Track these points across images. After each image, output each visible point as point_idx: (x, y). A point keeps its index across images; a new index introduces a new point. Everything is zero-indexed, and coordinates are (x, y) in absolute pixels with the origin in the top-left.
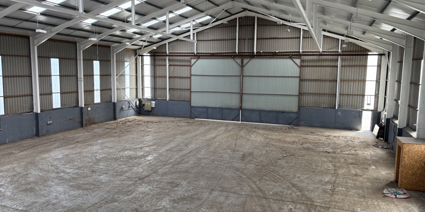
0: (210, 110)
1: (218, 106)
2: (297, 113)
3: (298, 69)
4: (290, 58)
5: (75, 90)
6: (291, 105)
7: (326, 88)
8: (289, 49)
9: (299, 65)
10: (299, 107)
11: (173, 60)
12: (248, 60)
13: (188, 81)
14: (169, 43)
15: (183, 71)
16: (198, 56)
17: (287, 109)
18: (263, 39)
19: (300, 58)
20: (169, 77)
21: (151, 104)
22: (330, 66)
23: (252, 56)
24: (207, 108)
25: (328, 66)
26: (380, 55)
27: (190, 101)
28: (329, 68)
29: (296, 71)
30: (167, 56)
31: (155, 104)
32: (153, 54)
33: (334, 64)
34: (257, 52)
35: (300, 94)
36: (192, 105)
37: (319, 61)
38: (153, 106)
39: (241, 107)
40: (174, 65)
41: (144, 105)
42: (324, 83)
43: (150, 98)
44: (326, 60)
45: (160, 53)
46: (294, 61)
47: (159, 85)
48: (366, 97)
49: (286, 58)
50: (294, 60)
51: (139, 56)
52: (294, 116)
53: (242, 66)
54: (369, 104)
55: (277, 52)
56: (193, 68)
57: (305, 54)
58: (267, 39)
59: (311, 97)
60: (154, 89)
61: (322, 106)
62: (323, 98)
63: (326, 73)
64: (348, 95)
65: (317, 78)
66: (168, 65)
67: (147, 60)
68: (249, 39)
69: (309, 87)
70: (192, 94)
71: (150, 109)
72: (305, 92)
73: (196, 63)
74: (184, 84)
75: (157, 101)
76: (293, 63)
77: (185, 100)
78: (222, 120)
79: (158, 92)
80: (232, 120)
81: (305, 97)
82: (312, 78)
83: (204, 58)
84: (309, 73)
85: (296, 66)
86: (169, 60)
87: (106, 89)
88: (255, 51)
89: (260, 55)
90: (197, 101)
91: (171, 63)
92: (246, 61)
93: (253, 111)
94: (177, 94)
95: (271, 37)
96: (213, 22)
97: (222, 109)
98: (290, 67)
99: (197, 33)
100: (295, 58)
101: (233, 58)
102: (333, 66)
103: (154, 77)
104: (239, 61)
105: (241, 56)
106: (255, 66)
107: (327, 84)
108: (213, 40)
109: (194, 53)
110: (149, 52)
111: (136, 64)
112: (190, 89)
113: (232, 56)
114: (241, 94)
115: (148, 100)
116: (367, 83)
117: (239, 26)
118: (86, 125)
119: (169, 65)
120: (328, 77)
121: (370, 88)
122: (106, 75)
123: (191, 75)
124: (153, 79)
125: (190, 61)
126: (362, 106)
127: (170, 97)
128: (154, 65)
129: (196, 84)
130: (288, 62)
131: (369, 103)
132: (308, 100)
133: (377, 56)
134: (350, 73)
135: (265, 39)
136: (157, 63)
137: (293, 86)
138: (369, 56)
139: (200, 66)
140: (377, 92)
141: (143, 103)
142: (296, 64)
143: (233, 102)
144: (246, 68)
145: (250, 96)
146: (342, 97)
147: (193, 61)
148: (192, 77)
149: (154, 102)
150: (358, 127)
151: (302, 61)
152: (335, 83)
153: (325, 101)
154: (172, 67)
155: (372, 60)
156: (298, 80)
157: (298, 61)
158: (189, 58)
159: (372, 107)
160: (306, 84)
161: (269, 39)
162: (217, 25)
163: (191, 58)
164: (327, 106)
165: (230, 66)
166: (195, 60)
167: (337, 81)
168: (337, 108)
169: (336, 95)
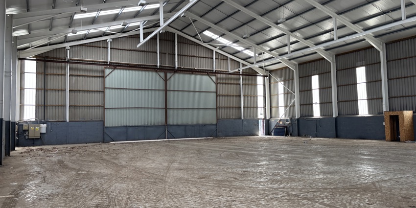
2: (216, 125)
4: (208, 75)
6: (210, 118)
10: (218, 119)
11: (75, 69)
12: (171, 74)
13: (100, 95)
16: (114, 66)
17: (208, 122)
19: (216, 76)
20: (70, 91)
21: (40, 128)
23: (174, 71)
24: (126, 127)
27: (103, 121)
28: (234, 85)
29: (213, 87)
30: (68, 62)
31: (47, 128)
32: (43, 60)
34: (178, 68)
35: (217, 108)
36: (107, 125)
38: (44, 131)
39: (167, 123)
40: (77, 76)
41: (27, 130)
42: (231, 98)
43: (34, 120)
45: (53, 58)
48: (259, 109)
49: (205, 75)
50: (211, 77)
52: (214, 128)
53: (166, 80)
54: (261, 114)
55: (196, 68)
56: (107, 79)
57: (217, 72)
58: (186, 56)
61: (232, 117)
62: (232, 110)
63: (232, 89)
64: (248, 107)
65: (227, 94)
66: (68, 74)
68: (170, 54)
70: (107, 112)
71: (38, 136)
72: (220, 106)
73: (111, 74)
75: (49, 124)
76: (210, 80)
77: (95, 120)
80: (158, 139)
81: (220, 110)
84: (223, 89)
86: (71, 69)
89: (180, 70)
90: (112, 119)
91: (73, 73)
93: (179, 126)
94: (81, 113)
97: (145, 127)
98: (207, 82)
100: (212, 75)
101: (156, 71)
104: (162, 74)
105: (164, 69)
106: (178, 81)
107: (234, 98)
108: (130, 50)
112: (103, 106)
113: (153, 68)
114: (166, 109)
115: (31, 123)
116: (259, 98)
117: (159, 40)
119: (70, 75)
123: (104, 88)
124: (41, 93)
125: (103, 72)
129: (111, 99)
130: (206, 79)
133: (262, 77)
134: (248, 90)
136: (49, 71)
137: (210, 101)
138: (258, 77)
140: (265, 104)
141: (25, 128)
142: (213, 81)
143: (157, 118)
144: (169, 82)
145: (175, 111)
146: (245, 110)
147: (107, 71)
149: (43, 126)
151: (217, 79)
153: (233, 114)
154: (74, 78)
155: (260, 80)
157: (214, 78)
158: (101, 67)
159: (262, 117)
160: (220, 99)
161: (188, 56)
163: (105, 68)
164: (235, 118)
165: (152, 79)
166: (111, 70)
167: (240, 96)
168: (243, 118)
169: (240, 108)
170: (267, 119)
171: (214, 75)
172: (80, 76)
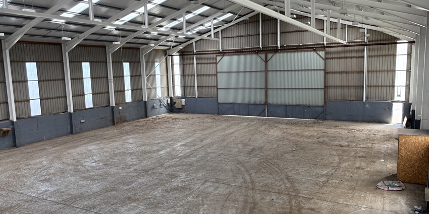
0: (236, 106)
1: (244, 102)
2: (323, 106)
3: (323, 62)
4: (314, 50)
5: (106, 90)
6: (317, 99)
7: (352, 80)
8: (314, 41)
9: (324, 57)
10: (325, 100)
11: (200, 59)
12: (272, 55)
13: (214, 78)
14: (196, 42)
15: (210, 69)
16: (224, 53)
17: (312, 103)
18: (287, 32)
19: (324, 51)
20: (197, 75)
21: (181, 101)
22: (357, 57)
23: (276, 50)
24: (234, 104)
25: (354, 57)
26: (411, 43)
27: (217, 98)
28: (355, 59)
29: (320, 64)
30: (194, 54)
31: (185, 102)
32: (182, 54)
33: (360, 55)
34: (281, 47)
35: (326, 87)
36: (219, 102)
37: (344, 52)
38: (184, 104)
39: (267, 102)
40: (201, 63)
41: (175, 103)
42: (350, 75)
43: (180, 96)
44: (352, 51)
45: (187, 52)
46: (318, 54)
47: (188, 84)
48: (396, 88)
49: (310, 51)
50: (319, 52)
51: (169, 56)
52: (320, 110)
53: (266, 61)
54: (399, 96)
55: (301, 45)
56: (218, 65)
57: (329, 45)
58: (291, 32)
59: (338, 90)
60: (184, 87)
61: (349, 99)
62: (350, 90)
63: (351, 64)
64: (376, 86)
65: (343, 70)
66: (195, 63)
67: (177, 59)
68: (272, 34)
69: (334, 80)
70: (219, 91)
71: (180, 106)
72: (331, 85)
73: (222, 60)
74: (211, 81)
75: (186, 98)
76: (318, 56)
77: (213, 97)
78: (249, 115)
79: (188, 90)
80: (258, 116)
81: (331, 90)
82: (338, 70)
83: (230, 55)
84: (334, 65)
85: (321, 59)
86: (197, 59)
87: (136, 89)
88: (279, 45)
89: (284, 49)
90: (224, 97)
91: (199, 62)
92: (269, 55)
93: (278, 105)
94: (205, 91)
95: (294, 30)
96: (235, 20)
97: (248, 105)
98: (314, 59)
99: (221, 30)
100: (319, 51)
101: (257, 53)
102: (359, 57)
103: (183, 75)
104: (263, 56)
105: (265, 51)
106: (279, 60)
107: (354, 75)
108: (237, 37)
109: (219, 50)
110: (178, 52)
111: (167, 63)
112: (217, 86)
113: (256, 51)
114: (266, 89)
115: (178, 98)
116: (397, 73)
117: (262, 21)
118: (117, 123)
119: (197, 64)
120: (354, 69)
121: (400, 79)
122: (137, 76)
123: (217, 72)
124: (182, 78)
125: (216, 59)
126: (393, 97)
127: (198, 94)
128: (183, 64)
129: (222, 81)
130: (312, 55)
131: (399, 94)
132: (334, 93)
133: (407, 44)
134: (378, 64)
135: (289, 32)
136: (186, 62)
137: (318, 80)
138: (398, 45)
139: (225, 63)
140: (408, 82)
141: (174, 101)
142: (321, 56)
143: (259, 97)
144: (270, 63)
145: (275, 91)
146: (369, 89)
147: (219, 58)
148: (218, 74)
149: (184, 100)
150: (388, 120)
151: (326, 53)
152: (362, 74)
153: (352, 93)
154: (200, 65)
155: (402, 49)
156: (323, 72)
157: (322, 53)
158: (214, 56)
159: (403, 98)
160: (331, 76)
161: (293, 32)
162: (240, 22)
163: (217, 56)
164: (354, 99)
165: (255, 61)
166: (221, 57)
167: (363, 72)
168: (364, 100)
169: (363, 87)
170: (410, 101)
172: (203, 63)
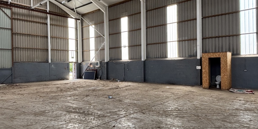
2: (11, 69)
3: (8, 21)
7: (38, 43)
9: (10, 17)
10: (13, 63)
19: (11, 9)
22: (40, 23)
25: (38, 23)
35: (13, 49)
37: (29, 16)
42: (35, 38)
46: (4, 12)
48: (70, 52)
52: (8, 73)
57: (15, 5)
59: (24, 52)
61: (36, 61)
62: (36, 52)
63: (36, 29)
64: (57, 50)
65: (28, 33)
69: (22, 42)
81: (17, 51)
85: (6, 17)
100: (4, 8)
102: (43, 23)
107: (39, 39)
116: (70, 41)
120: (39, 33)
126: (68, 60)
131: (72, 56)
132: (22, 56)
133: (74, 19)
134: (58, 32)
137: (3, 39)
138: (69, 18)
140: (76, 48)
142: (6, 14)
150: (67, 77)
151: (12, 13)
152: (46, 39)
153: (37, 56)
155: (71, 22)
156: (9, 32)
157: (8, 12)
159: (74, 60)
164: (40, 61)
167: (47, 37)
168: (50, 61)
169: (47, 50)
170: (79, 62)
171: (8, 8)
